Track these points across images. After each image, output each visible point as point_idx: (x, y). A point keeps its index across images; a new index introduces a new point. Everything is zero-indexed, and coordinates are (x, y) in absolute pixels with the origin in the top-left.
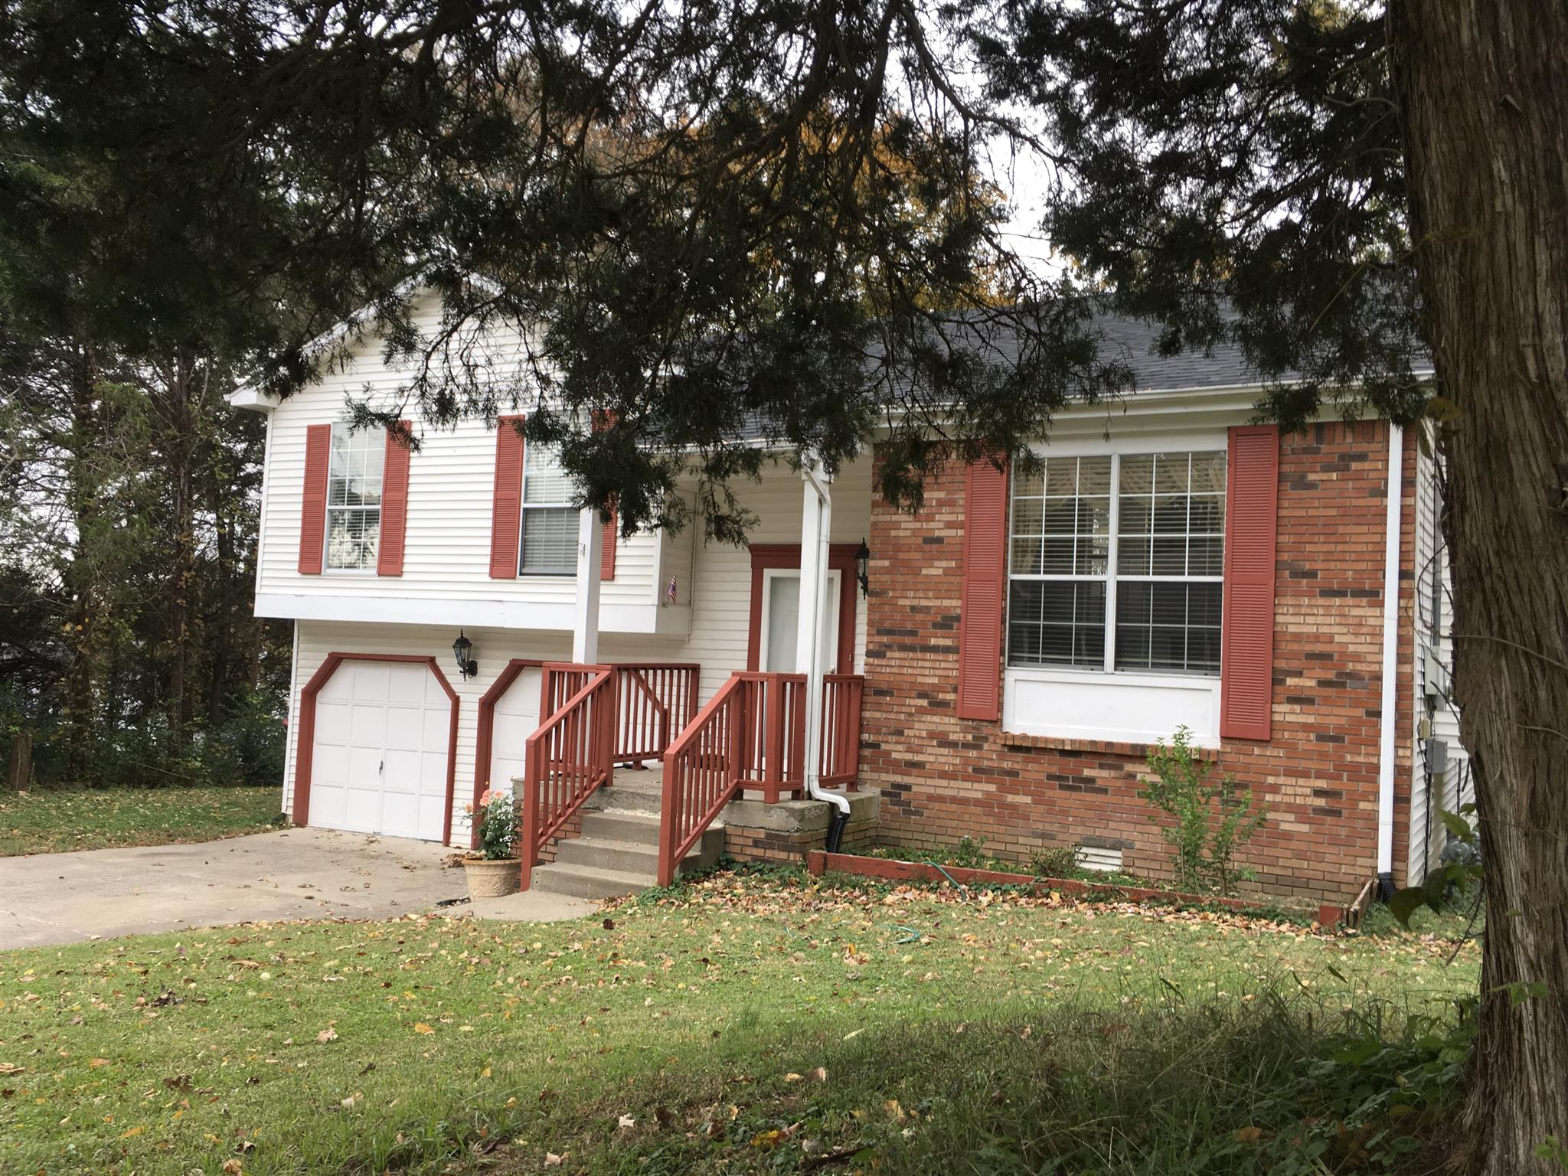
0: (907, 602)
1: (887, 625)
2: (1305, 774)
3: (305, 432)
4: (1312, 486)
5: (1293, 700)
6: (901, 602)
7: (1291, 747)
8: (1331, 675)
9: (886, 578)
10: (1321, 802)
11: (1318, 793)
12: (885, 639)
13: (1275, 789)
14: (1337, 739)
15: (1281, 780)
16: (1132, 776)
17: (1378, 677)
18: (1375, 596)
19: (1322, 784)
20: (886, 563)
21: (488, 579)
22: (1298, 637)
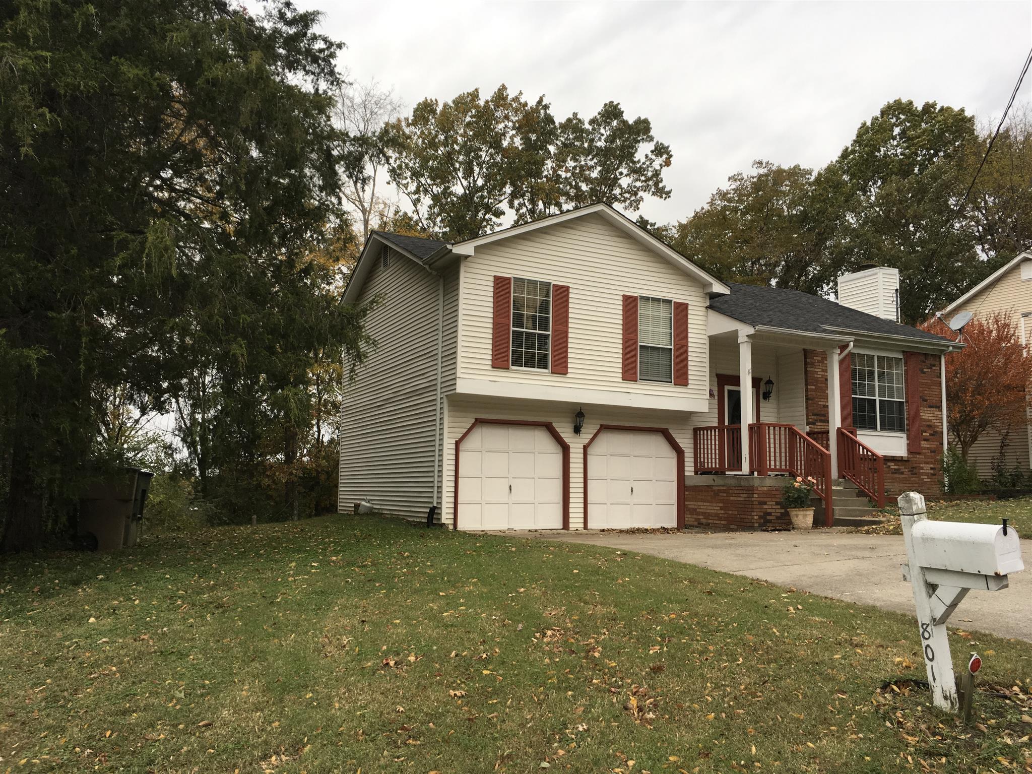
0: (822, 403)
1: (816, 411)
2: (928, 463)
3: (492, 279)
4: (924, 373)
5: (925, 440)
6: (820, 403)
7: (925, 454)
8: (932, 432)
9: (814, 393)
10: (932, 472)
11: (932, 469)
12: (815, 417)
13: (922, 468)
14: (934, 452)
15: (923, 465)
16: (889, 467)
17: (942, 433)
18: (940, 408)
19: (932, 466)
20: (814, 387)
21: (620, 380)
22: (925, 420)
